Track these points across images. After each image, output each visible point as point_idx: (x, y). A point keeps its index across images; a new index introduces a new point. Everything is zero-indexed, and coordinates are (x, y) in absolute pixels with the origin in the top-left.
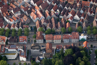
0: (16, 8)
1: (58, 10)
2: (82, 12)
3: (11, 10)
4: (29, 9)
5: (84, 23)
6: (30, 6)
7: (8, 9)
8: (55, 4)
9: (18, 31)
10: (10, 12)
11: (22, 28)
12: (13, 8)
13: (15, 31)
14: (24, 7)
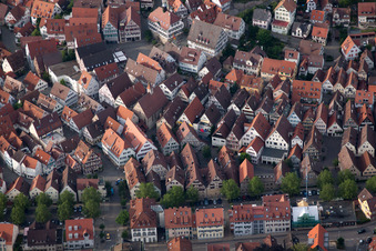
0: (48, 118)
1: (205, 119)
2: (294, 119)
3: (28, 127)
4: (95, 118)
5: (307, 159)
6: (99, 107)
7: (17, 122)
8: (193, 96)
9: (59, 202)
10: (23, 134)
11: (75, 187)
12: (35, 118)
13: (48, 201)
14: (75, 114)
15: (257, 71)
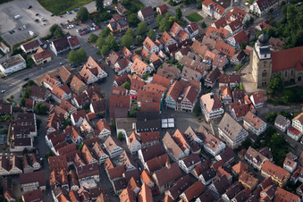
15: (260, 167)
